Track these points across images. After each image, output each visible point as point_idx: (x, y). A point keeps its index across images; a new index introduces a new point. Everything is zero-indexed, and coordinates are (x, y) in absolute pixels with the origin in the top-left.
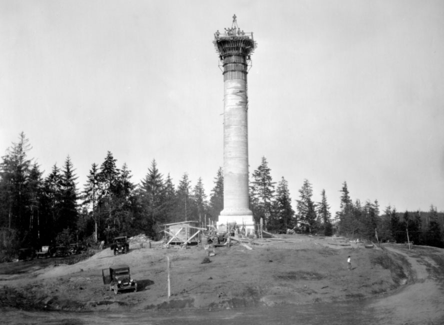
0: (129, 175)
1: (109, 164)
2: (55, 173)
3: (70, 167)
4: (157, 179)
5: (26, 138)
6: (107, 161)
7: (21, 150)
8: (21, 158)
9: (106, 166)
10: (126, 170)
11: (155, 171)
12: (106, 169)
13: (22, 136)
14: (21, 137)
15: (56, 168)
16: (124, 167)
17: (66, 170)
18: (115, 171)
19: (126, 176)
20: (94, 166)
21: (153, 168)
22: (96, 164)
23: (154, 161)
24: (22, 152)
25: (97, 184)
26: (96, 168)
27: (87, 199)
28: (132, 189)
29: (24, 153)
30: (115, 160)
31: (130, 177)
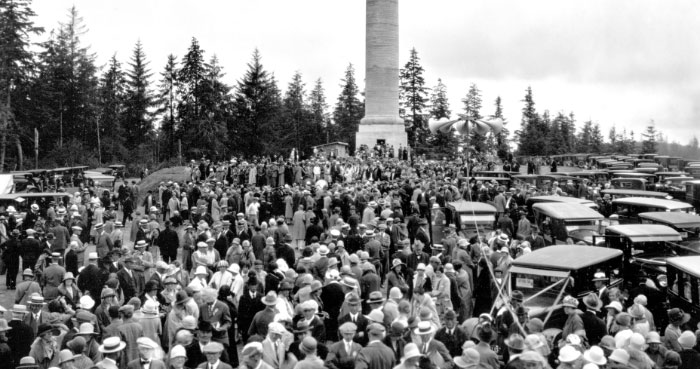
0: (220, 73)
1: (194, 56)
2: (114, 69)
3: (141, 59)
4: (261, 79)
5: (78, 16)
6: (191, 52)
7: (72, 33)
8: (72, 45)
9: (189, 59)
10: (216, 65)
11: (258, 68)
12: (189, 63)
13: (73, 13)
14: (71, 14)
15: (115, 61)
16: (213, 62)
17: (136, 64)
18: (203, 66)
19: (216, 74)
20: (171, 59)
21: (254, 62)
22: (174, 56)
23: (257, 51)
24: (74, 37)
25: (176, 84)
26: (174, 62)
27: (162, 106)
28: (225, 92)
29: (77, 38)
30: (202, 51)
31: (222, 75)
